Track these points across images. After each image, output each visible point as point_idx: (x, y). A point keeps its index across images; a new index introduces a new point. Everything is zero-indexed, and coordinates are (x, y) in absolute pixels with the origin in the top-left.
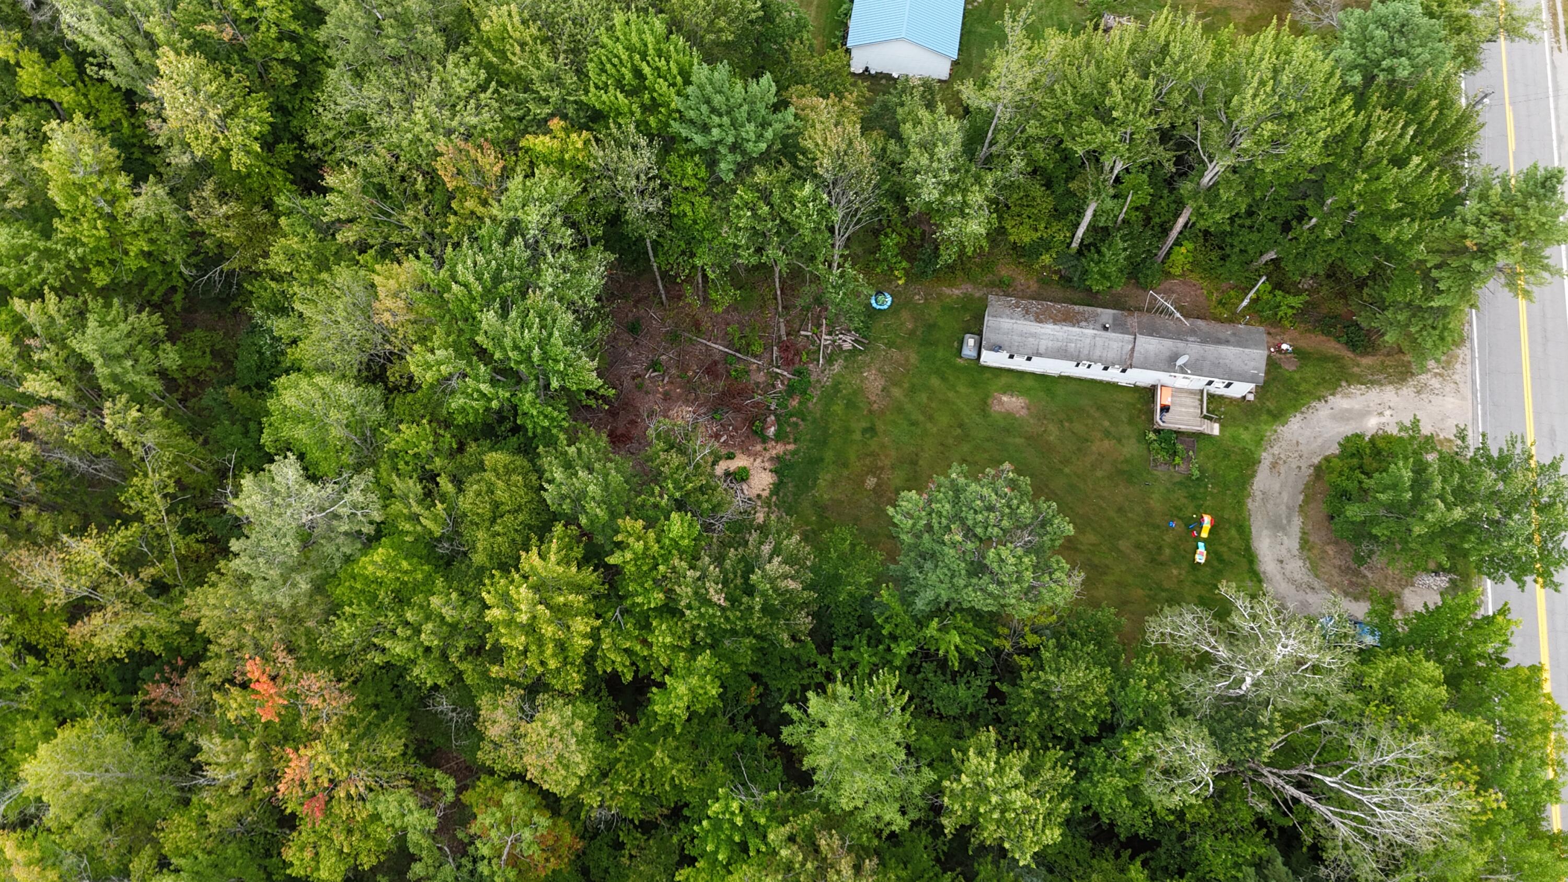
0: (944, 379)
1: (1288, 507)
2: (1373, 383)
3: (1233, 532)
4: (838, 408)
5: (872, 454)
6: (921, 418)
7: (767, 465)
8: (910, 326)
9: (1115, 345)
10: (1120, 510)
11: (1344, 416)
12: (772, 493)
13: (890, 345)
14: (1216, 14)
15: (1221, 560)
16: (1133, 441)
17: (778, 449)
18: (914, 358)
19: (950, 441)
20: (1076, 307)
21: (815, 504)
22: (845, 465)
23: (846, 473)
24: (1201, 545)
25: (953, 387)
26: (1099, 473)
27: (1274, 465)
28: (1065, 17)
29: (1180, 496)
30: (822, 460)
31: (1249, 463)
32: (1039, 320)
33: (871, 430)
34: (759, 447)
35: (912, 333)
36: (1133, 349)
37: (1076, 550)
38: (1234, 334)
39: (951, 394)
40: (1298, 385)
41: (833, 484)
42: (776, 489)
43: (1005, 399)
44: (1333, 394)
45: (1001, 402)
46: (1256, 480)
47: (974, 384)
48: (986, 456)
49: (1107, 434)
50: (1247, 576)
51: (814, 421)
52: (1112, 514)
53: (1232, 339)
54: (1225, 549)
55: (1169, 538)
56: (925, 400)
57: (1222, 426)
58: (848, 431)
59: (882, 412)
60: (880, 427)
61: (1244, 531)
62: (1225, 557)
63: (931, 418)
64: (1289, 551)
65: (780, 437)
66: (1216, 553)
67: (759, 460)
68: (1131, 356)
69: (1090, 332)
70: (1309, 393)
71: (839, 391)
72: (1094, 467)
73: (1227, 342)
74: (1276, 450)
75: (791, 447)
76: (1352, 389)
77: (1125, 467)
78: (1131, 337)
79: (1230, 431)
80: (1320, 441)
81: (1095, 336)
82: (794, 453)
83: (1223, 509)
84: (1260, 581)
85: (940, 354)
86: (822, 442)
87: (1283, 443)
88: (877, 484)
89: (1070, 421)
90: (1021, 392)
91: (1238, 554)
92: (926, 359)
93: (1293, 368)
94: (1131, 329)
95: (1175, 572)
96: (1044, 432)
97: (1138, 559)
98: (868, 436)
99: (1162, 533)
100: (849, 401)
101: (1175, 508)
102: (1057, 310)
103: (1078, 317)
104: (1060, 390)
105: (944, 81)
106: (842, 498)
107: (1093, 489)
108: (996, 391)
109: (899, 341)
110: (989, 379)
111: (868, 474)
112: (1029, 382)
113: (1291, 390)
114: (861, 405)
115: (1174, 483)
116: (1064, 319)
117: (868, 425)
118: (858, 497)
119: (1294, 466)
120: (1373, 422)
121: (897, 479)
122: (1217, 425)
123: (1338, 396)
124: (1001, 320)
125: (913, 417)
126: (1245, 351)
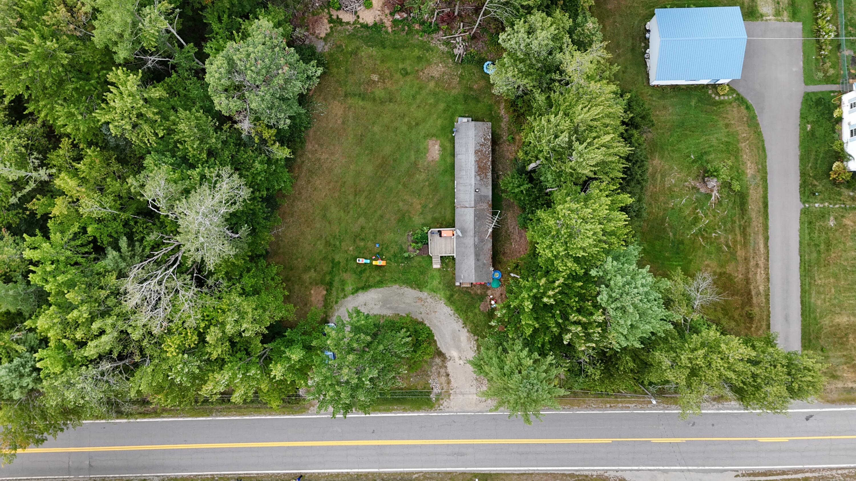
0: (445, 110)
1: (397, 308)
3: (378, 278)
4: (417, 52)
5: (392, 76)
6: (418, 101)
7: (378, 19)
8: (475, 87)
9: (467, 197)
10: (381, 217)
11: (455, 338)
12: (361, 24)
13: (461, 77)
14: (731, 253)
15: (361, 272)
16: (423, 221)
17: (388, 23)
18: (454, 92)
19: (407, 119)
20: (490, 174)
21: (358, 48)
22: (382, 61)
23: (378, 62)
24: (368, 261)
25: (439, 117)
26: (401, 204)
27: (420, 299)
28: (713, 156)
29: (394, 249)
30: (384, 48)
31: (419, 286)
32: (476, 152)
33: (405, 73)
34: (387, 11)
35: (471, 89)
36: (467, 207)
37: (356, 195)
38: (484, 264)
39: (435, 116)
40: (471, 311)
41: (370, 57)
42: (365, 26)
43: (437, 147)
44: (468, 331)
45: (434, 145)
46: (410, 290)
47: (443, 128)
48: (401, 141)
49: (425, 207)
50: (354, 286)
51: (407, 40)
52: (379, 213)
53: (480, 263)
54: (368, 275)
55: (370, 244)
56: (429, 102)
57: (439, 270)
58: (404, 60)
59: (418, 78)
60: (409, 79)
61: (380, 284)
62: (364, 275)
63: (419, 107)
64: (372, 309)
65: (395, 22)
66: (365, 270)
67: (379, 13)
68: (462, 207)
69: (473, 182)
70: (467, 319)
71: (427, 51)
72: (403, 201)
73: (477, 260)
74: (429, 300)
75: (390, 30)
76: (473, 342)
77: (406, 218)
78: (473, 205)
79: (437, 274)
80: (438, 324)
81: (471, 185)
82: (387, 32)
83: (391, 272)
84: (353, 294)
85: (459, 107)
86: (394, 47)
87: (434, 304)
88: (374, 82)
89: (430, 185)
90: (443, 157)
91: (366, 282)
92: (456, 99)
93: (482, 309)
94: (478, 205)
95: (351, 248)
96: (421, 171)
97: (355, 228)
98: (402, 72)
99: (372, 240)
100: (422, 58)
101: (387, 247)
102: (485, 164)
103: (483, 175)
104: (447, 178)
105: (649, 83)
106: (364, 63)
107: (391, 202)
108: (441, 141)
109: (465, 82)
110: (448, 136)
111: (379, 75)
112: (449, 160)
113: (467, 308)
114: (421, 65)
115: (401, 245)
116: (479, 167)
117: (409, 71)
118: (365, 71)
119: (421, 310)
120: (454, 354)
121: (379, 92)
122: (438, 266)
123: (467, 334)
124: (473, 130)
125: (418, 96)
126: (473, 271)
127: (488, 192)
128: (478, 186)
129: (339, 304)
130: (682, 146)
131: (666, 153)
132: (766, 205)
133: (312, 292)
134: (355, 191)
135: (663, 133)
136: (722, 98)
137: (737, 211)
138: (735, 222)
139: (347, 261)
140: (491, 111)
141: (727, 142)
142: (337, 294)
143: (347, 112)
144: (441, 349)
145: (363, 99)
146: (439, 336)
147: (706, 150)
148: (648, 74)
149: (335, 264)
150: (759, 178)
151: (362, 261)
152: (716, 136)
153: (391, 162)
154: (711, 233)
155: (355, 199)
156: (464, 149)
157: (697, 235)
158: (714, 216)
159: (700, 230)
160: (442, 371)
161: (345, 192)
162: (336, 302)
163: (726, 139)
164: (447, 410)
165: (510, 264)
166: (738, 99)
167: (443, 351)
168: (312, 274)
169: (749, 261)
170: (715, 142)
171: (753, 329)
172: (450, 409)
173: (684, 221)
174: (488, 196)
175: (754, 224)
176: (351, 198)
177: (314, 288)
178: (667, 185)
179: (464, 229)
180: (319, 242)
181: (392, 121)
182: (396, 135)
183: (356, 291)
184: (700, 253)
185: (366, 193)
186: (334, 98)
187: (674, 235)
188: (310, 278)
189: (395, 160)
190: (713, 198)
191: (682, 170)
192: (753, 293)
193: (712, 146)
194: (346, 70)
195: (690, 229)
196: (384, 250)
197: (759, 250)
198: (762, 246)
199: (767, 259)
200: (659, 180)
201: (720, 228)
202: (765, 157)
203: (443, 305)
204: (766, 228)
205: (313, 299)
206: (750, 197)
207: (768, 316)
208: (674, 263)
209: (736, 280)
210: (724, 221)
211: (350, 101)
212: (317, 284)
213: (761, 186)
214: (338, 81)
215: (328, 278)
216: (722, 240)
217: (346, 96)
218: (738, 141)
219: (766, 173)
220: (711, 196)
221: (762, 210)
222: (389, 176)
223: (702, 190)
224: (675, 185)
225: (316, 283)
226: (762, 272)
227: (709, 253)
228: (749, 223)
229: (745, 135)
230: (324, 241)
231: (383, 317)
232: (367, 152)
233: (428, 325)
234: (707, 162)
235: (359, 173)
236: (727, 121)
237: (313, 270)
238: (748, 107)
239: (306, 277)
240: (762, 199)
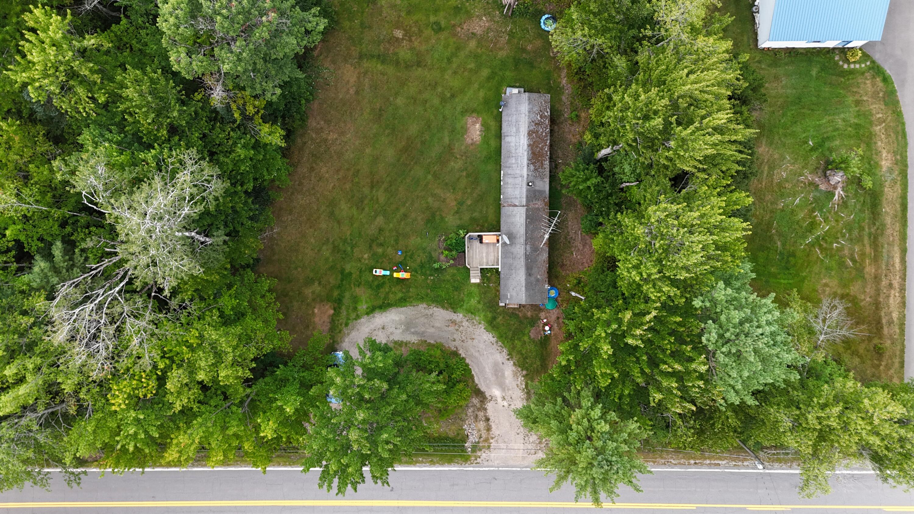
0: (489, 79)
1: (423, 332)
2: (528, 393)
3: (400, 295)
5: (420, 31)
6: (454, 66)
8: (529, 47)
9: (517, 193)
10: (405, 216)
11: (498, 372)
13: (511, 34)
14: (857, 269)
15: (379, 286)
16: (458, 222)
18: (502, 54)
19: (440, 89)
20: (547, 162)
22: (409, 13)
23: (403, 14)
24: (388, 273)
25: (481, 86)
26: (430, 200)
27: (454, 322)
28: (837, 143)
29: (421, 257)
31: (453, 305)
32: (530, 133)
33: (438, 28)
35: (524, 50)
36: (516, 206)
37: (372, 187)
38: (538, 280)
39: (476, 86)
40: (519, 339)
43: (478, 126)
44: (514, 364)
45: (474, 123)
46: (441, 310)
47: (486, 102)
48: (432, 117)
49: (461, 203)
50: (370, 304)
52: (402, 210)
53: (532, 279)
54: (387, 290)
55: (390, 250)
56: (469, 66)
57: (478, 285)
58: (436, 11)
59: (455, 35)
60: (443, 36)
61: (402, 302)
62: (382, 290)
63: (455, 73)
64: (392, 333)
66: (384, 283)
68: (510, 205)
69: (525, 172)
70: (513, 348)
72: (434, 195)
73: (529, 274)
74: (465, 324)
76: (522, 379)
77: (437, 218)
78: (524, 203)
79: (475, 290)
80: (477, 354)
81: (522, 176)
83: (416, 287)
84: (367, 314)
85: (508, 73)
87: (471, 329)
88: (397, 39)
89: (468, 176)
90: (485, 139)
91: (385, 299)
92: (503, 64)
93: (532, 336)
94: (531, 203)
95: (366, 256)
96: (456, 158)
97: (372, 230)
98: (434, 27)
99: (393, 246)
100: (461, 9)
101: (413, 254)
102: (542, 149)
103: (538, 164)
104: (490, 167)
105: (756, 45)
106: (384, 15)
107: (418, 197)
108: (483, 119)
109: (516, 41)
110: (492, 112)
111: (405, 30)
112: (493, 143)
113: (514, 334)
114: (458, 18)
115: (430, 253)
116: (533, 153)
117: (443, 26)
118: (386, 26)
119: (455, 336)
120: (496, 392)
121: (404, 53)
122: (478, 281)
123: (514, 368)
124: (527, 104)
125: (454, 59)
126: (524, 289)
127: (544, 186)
128: (531, 178)
129: (350, 327)
130: (798, 128)
131: (776, 137)
132: (904, 207)
133: (316, 311)
134: (372, 182)
135: (773, 112)
136: (852, 66)
137: (867, 214)
138: (864, 230)
139: (360, 272)
140: (549, 79)
141: (857, 124)
142: (348, 315)
143: (362, 79)
144: (480, 386)
145: (383, 62)
146: (477, 370)
147: (829, 134)
148: (756, 34)
149: (345, 276)
150: (897, 173)
151: (379, 272)
152: (842, 116)
153: (419, 145)
154: (832, 243)
155: (371, 192)
156: (514, 129)
157: (813, 246)
158: (837, 221)
159: (817, 238)
160: (481, 414)
161: (358, 183)
162: (347, 325)
163: (856, 121)
164: (486, 463)
165: (571, 279)
166: (873, 68)
167: (482, 390)
168: (316, 288)
169: (881, 280)
170: (840, 124)
171: (882, 368)
172: (490, 463)
173: (797, 227)
174: (545, 191)
175: (889, 231)
176: (366, 190)
177: (317, 306)
178: (776, 180)
179: (512, 234)
180: (324, 248)
181: (420, 92)
182: (425, 110)
183: (371, 311)
184: (816, 269)
185: (385, 185)
186: (345, 60)
187: (784, 245)
188: (313, 293)
189: (423, 143)
190: (836, 197)
191: (796, 160)
192: (884, 321)
193: (837, 129)
194: (362, 24)
195: (804, 237)
196: (408, 258)
197: (893, 265)
198: (897, 260)
199: (904, 278)
200: (766, 173)
201: (843, 236)
202: (906, 144)
203: (482, 329)
204: (903, 237)
205: (317, 319)
206: (885, 196)
207: (903, 351)
208: (782, 281)
209: (862, 304)
210: (849, 227)
211: (366, 64)
212: (322, 301)
213: (899, 183)
214: (350, 38)
215: (336, 293)
216: (846, 252)
217: (361, 57)
218: (871, 123)
219: (906, 166)
220: (834, 195)
221: (899, 214)
222: (416, 163)
223: (823, 187)
224: (786, 180)
225: (320, 299)
226: (897, 294)
227: (828, 269)
228: (882, 230)
229: (881, 115)
230: (331, 246)
231: (406, 344)
232: (387, 132)
233: (463, 355)
234: (831, 150)
235: (377, 158)
236: (857, 97)
237: (316, 284)
238: (886, 79)
239: (308, 292)
240: (900, 200)
